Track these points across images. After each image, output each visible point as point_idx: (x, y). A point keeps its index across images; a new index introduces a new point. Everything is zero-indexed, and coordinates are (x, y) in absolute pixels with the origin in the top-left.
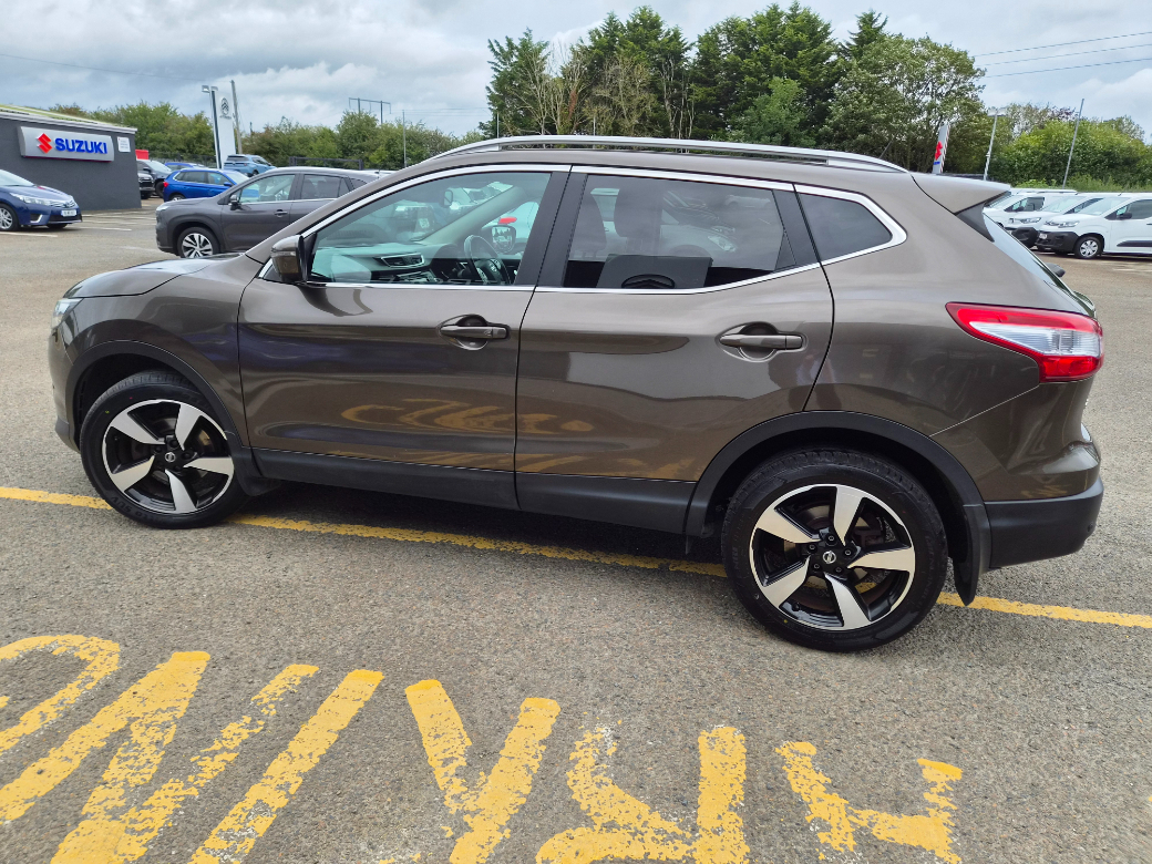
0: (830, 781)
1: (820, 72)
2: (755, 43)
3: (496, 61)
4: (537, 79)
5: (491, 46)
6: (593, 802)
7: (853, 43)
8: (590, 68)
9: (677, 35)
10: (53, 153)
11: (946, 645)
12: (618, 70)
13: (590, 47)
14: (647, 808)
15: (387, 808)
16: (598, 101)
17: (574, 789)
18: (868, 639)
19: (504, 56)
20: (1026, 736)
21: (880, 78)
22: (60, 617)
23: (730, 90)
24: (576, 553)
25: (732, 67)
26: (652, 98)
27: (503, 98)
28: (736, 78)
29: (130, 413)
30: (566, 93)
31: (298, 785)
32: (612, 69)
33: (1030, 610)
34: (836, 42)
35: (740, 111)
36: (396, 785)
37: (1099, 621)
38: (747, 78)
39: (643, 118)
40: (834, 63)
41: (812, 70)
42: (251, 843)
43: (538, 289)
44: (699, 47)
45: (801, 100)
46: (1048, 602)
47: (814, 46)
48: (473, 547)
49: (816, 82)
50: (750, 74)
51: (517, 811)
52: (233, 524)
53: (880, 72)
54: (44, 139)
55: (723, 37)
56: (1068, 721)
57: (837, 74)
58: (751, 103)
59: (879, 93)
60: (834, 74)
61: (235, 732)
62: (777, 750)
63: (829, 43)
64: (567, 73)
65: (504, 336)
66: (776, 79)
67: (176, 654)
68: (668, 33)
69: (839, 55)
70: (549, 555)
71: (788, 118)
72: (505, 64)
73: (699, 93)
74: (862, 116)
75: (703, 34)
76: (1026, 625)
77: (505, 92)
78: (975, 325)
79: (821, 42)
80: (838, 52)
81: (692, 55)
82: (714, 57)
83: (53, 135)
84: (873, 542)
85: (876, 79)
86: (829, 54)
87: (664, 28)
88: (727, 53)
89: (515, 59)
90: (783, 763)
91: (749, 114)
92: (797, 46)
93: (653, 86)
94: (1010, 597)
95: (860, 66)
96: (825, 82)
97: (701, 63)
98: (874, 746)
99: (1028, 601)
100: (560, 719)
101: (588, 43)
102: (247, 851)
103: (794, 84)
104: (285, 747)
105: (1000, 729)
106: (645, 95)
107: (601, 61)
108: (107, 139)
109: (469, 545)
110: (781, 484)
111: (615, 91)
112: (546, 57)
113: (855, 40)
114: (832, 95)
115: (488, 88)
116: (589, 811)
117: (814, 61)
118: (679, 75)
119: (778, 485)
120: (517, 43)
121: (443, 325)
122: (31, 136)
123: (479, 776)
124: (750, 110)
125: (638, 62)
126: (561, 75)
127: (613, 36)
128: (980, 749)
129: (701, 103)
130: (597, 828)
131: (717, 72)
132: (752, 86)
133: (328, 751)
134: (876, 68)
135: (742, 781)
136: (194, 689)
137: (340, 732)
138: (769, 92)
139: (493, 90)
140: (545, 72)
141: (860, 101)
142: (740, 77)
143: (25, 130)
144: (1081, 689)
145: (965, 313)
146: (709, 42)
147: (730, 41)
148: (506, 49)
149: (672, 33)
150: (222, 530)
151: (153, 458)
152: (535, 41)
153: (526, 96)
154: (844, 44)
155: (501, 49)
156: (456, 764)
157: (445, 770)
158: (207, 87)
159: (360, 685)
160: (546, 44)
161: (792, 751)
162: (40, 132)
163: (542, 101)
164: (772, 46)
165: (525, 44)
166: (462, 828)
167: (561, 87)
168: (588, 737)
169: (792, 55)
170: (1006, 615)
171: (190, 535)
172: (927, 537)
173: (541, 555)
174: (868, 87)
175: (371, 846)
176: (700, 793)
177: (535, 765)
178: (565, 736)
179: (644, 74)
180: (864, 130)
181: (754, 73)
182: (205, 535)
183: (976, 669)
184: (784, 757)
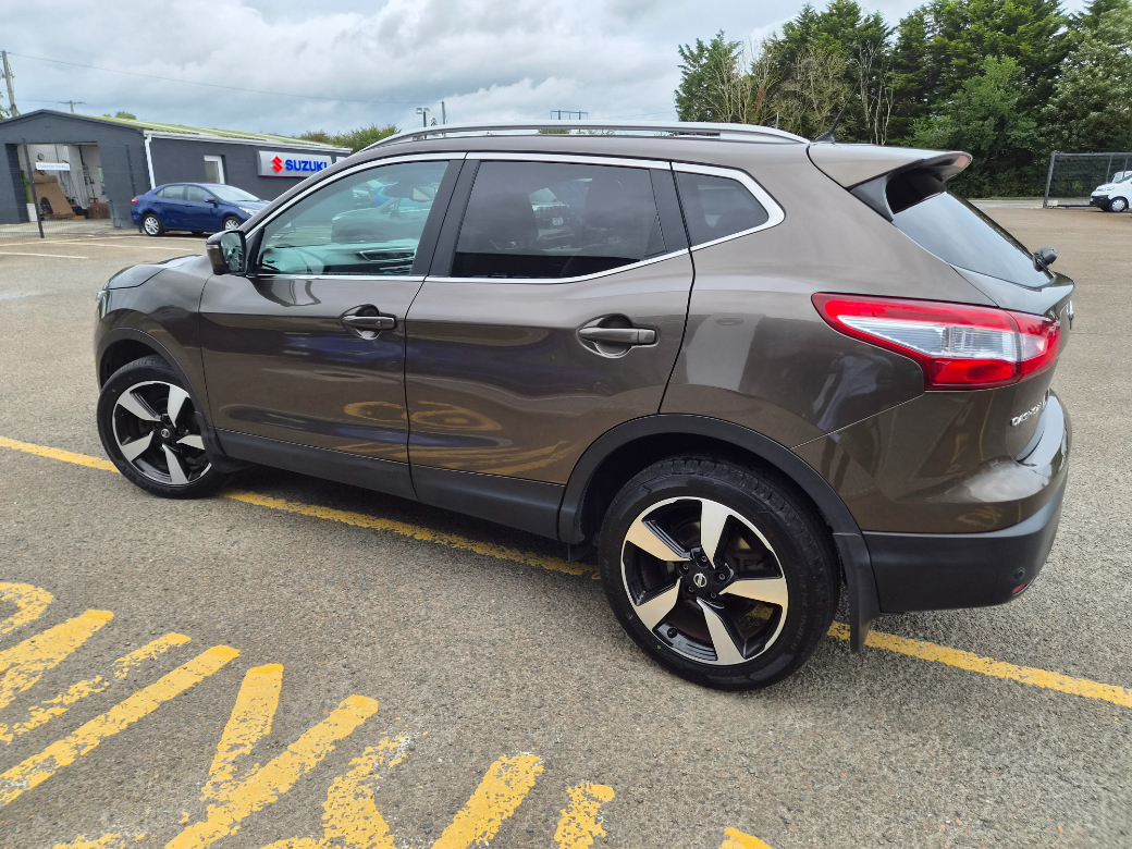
0: (604, 834)
1: (1045, 47)
2: (966, 21)
3: (686, 65)
4: (726, 79)
5: (681, 51)
6: (338, 814)
7: (1087, 13)
8: (782, 63)
9: (877, 20)
10: (284, 173)
11: (858, 698)
12: (811, 61)
13: (783, 41)
14: (387, 828)
15: (150, 784)
16: (786, 96)
17: (330, 796)
18: (735, 680)
19: (693, 58)
20: (887, 823)
21: (1120, 49)
22: (30, 567)
23: (936, 74)
24: (508, 551)
25: (939, 50)
26: (845, 90)
27: (690, 100)
28: (940, 61)
29: (131, 392)
30: (755, 89)
31: (92, 747)
32: (804, 62)
33: (1002, 670)
34: (1066, 13)
35: (946, 95)
36: (173, 763)
37: (1087, 694)
38: (955, 61)
39: (835, 109)
40: (1065, 35)
41: (1035, 45)
42: (17, 793)
43: (428, 279)
44: (901, 31)
45: (1019, 79)
46: (1033, 662)
47: (1038, 18)
48: (412, 537)
49: (1040, 58)
50: (959, 56)
51: (260, 809)
52: (223, 498)
53: (1120, 42)
54: (277, 161)
55: (929, 19)
56: (958, 814)
57: (1066, 48)
58: (959, 86)
59: (1118, 65)
60: (1063, 48)
61: (82, 688)
62: (569, 790)
63: (1057, 15)
64: (758, 68)
65: (392, 326)
66: (989, 58)
67: (92, 611)
68: (868, 19)
69: (1069, 26)
70: (479, 551)
71: (1003, 100)
72: (695, 67)
73: (898, 80)
74: (1096, 91)
75: (905, 17)
76: (982, 688)
77: (692, 95)
78: (845, 319)
79: (1048, 14)
80: (1069, 24)
81: (893, 40)
82: (917, 40)
83: (284, 157)
84: (752, 568)
85: (1113, 51)
86: (1056, 27)
87: (863, 15)
88: (932, 36)
89: (704, 61)
90: (565, 805)
91: (957, 98)
92: (1020, 20)
93: (848, 76)
94: (984, 650)
95: (1095, 36)
96: (1051, 58)
97: (903, 48)
98: (686, 803)
99: (1004, 659)
100: (371, 720)
101: (781, 37)
102: (9, 801)
103: (1010, 62)
104: (106, 709)
105: (858, 808)
106: (838, 86)
107: (792, 56)
108: (328, 159)
109: (409, 535)
110: (646, 494)
111: (806, 84)
112: (735, 57)
113: (1090, 9)
114: (1058, 72)
115: (677, 92)
116: (327, 821)
117: (1039, 35)
118: (878, 62)
119: (643, 494)
120: (707, 44)
121: (344, 315)
122: (266, 158)
123: (253, 767)
124: (959, 93)
125: (831, 52)
126: (751, 73)
127: (808, 28)
128: (815, 828)
129: (901, 90)
130: (322, 841)
131: (920, 56)
132: (961, 69)
133: (140, 720)
134: (1115, 38)
135: (505, 817)
136: (78, 645)
137: (163, 704)
138: (982, 73)
139: (681, 93)
140: (734, 71)
141: (1094, 76)
142: (948, 58)
143: (263, 154)
144: (1004, 776)
145: (832, 306)
146: (913, 25)
147: (938, 22)
148: (696, 52)
149: (872, 19)
150: (209, 502)
151: (152, 433)
152: (726, 42)
153: (713, 96)
154: (1076, 15)
155: (691, 53)
156: (242, 750)
157: (227, 755)
158: (420, 109)
159: (215, 658)
160: (737, 44)
161: (584, 794)
162: (273, 155)
163: (729, 100)
164: (986, 23)
165: (716, 45)
166: (200, 816)
167: (749, 84)
168: (384, 743)
169: (1009, 31)
170: (962, 672)
171: (180, 504)
172: (798, 567)
173: (472, 550)
174: (1105, 59)
175: (111, 818)
176: (452, 823)
177: (312, 763)
178: (363, 739)
179: (839, 64)
180: (1099, 107)
181: (965, 54)
182: (192, 506)
183: (877, 732)
184: (571, 799)
